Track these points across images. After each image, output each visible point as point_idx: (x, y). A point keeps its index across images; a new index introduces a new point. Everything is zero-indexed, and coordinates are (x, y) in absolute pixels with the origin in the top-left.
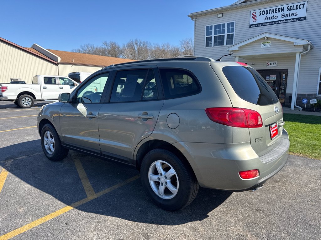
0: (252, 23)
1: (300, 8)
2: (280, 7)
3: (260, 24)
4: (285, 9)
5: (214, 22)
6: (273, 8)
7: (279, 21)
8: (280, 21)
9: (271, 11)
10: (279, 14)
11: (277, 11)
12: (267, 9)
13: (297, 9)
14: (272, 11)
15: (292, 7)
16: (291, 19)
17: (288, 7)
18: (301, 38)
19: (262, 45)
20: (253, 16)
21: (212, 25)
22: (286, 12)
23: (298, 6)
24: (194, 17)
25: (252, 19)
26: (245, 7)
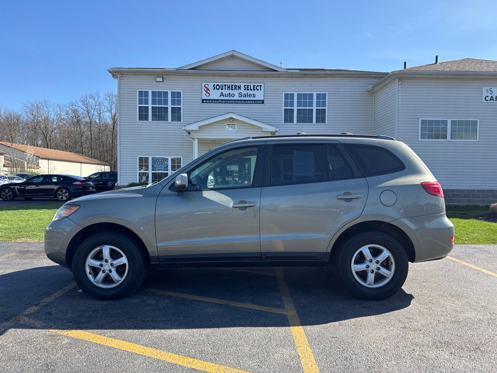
0: (204, 97)
1: (258, 90)
2: (237, 84)
3: (214, 100)
4: (243, 88)
5: (151, 86)
6: (229, 84)
7: (236, 100)
8: (238, 100)
9: (226, 87)
10: (236, 92)
11: (234, 88)
12: (222, 84)
13: (254, 90)
14: (228, 87)
15: (249, 87)
16: (249, 100)
17: (245, 85)
18: (269, 124)
19: (227, 127)
20: (206, 89)
21: (147, 90)
22: (242, 91)
23: (255, 87)
24: (116, 73)
25: (204, 93)
26: (194, 75)
